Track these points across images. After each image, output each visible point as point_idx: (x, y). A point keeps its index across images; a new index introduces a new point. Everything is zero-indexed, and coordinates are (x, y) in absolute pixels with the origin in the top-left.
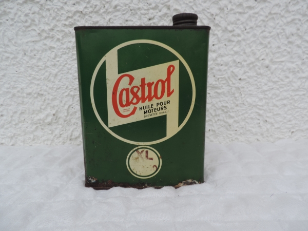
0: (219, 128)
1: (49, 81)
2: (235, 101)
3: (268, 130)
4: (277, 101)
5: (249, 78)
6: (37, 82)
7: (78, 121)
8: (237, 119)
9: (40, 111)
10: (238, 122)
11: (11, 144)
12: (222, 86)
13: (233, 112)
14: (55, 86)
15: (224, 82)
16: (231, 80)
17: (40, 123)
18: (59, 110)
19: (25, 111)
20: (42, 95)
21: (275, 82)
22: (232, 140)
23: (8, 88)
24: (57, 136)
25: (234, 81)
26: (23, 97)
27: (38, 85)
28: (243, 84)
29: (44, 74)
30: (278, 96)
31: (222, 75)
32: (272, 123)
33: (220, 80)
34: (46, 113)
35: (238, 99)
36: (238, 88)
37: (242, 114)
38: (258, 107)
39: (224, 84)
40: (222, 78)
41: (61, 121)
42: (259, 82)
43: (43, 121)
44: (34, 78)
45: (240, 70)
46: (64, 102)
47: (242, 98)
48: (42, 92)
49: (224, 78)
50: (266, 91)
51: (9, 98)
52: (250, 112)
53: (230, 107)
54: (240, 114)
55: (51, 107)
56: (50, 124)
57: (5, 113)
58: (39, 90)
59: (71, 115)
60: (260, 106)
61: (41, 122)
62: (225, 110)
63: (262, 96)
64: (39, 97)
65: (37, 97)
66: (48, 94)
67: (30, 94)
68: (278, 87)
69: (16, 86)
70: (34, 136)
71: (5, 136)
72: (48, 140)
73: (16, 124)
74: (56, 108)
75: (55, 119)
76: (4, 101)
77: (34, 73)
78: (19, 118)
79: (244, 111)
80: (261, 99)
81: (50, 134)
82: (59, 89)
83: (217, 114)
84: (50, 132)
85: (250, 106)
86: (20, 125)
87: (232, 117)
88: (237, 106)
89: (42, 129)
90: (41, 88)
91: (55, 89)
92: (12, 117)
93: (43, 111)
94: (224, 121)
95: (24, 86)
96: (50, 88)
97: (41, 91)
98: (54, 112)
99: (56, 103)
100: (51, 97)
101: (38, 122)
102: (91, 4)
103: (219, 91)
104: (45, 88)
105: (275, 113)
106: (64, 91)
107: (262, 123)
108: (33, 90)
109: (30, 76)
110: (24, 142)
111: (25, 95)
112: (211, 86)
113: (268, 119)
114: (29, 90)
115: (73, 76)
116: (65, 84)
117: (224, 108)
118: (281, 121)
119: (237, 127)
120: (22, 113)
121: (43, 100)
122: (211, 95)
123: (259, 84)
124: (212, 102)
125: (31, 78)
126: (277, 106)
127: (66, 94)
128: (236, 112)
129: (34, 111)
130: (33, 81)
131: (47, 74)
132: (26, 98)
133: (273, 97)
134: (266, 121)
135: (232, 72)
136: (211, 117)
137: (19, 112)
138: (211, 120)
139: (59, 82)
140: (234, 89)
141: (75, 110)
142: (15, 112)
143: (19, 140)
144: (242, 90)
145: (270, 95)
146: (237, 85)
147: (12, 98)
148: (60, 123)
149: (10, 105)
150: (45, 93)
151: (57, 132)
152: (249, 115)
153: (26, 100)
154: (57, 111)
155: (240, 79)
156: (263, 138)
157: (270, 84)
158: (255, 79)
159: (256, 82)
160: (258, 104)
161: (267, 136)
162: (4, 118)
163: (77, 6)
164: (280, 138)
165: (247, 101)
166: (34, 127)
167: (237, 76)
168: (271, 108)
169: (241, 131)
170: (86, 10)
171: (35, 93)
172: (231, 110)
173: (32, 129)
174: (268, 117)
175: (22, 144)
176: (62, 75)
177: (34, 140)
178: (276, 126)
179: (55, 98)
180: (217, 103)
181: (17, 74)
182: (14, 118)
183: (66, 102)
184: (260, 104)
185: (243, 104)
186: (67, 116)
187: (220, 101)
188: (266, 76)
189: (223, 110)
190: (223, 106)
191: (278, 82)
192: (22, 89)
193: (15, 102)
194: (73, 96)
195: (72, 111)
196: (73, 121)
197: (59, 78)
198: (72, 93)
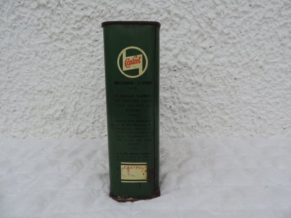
0: (215, 124)
1: (58, 79)
2: (230, 99)
3: (261, 126)
4: (270, 99)
5: (243, 77)
6: (47, 80)
7: (84, 117)
8: (231, 115)
9: (49, 107)
10: (233, 119)
11: (22, 137)
12: (218, 85)
13: (228, 109)
14: (64, 84)
15: (220, 81)
16: (226, 80)
17: (49, 118)
18: (67, 106)
19: (36, 106)
20: (52, 92)
21: (268, 82)
22: (227, 135)
23: (20, 86)
24: (64, 130)
25: (230, 81)
26: (34, 94)
27: (48, 83)
28: (238, 82)
29: (54, 73)
30: (271, 95)
31: (218, 75)
32: (265, 120)
33: (216, 79)
34: (55, 108)
35: (233, 97)
36: (233, 87)
37: (237, 111)
38: (252, 104)
39: (220, 83)
40: (218, 77)
41: (69, 116)
42: (253, 82)
43: (52, 116)
44: (45, 77)
45: (235, 70)
46: (71, 99)
47: (237, 96)
48: (52, 90)
49: (220, 77)
50: (260, 90)
51: (21, 95)
52: (244, 109)
53: (225, 105)
54: (235, 111)
55: (59, 103)
56: (58, 119)
57: (17, 108)
58: (49, 87)
59: (78, 111)
60: (254, 104)
61: (51, 117)
62: (221, 108)
63: (255, 94)
64: (49, 94)
65: (47, 94)
66: (57, 91)
67: (40, 91)
68: (271, 86)
69: (28, 84)
70: (44, 130)
71: (17, 130)
72: (56, 133)
73: (27, 119)
74: (64, 105)
75: (63, 114)
76: (17, 97)
77: (44, 72)
78: (30, 113)
79: (239, 109)
80: (255, 98)
81: (58, 128)
82: (67, 87)
83: (214, 111)
84: (58, 126)
85: (244, 104)
86: (31, 119)
87: (227, 114)
88: (232, 103)
89: (51, 123)
90: (51, 86)
91: (63, 87)
92: (24, 112)
93: (52, 107)
94: (220, 117)
95: (35, 83)
96: (59, 86)
97: (50, 88)
98: (62, 108)
99: (64, 99)
100: (60, 94)
101: (48, 117)
102: (97, 10)
103: (215, 89)
104: (54, 85)
105: (268, 110)
106: (71, 89)
107: (255, 120)
108: (44, 88)
109: (41, 75)
110: (34, 135)
111: (36, 92)
112: (208, 84)
113: (261, 116)
114: (40, 88)
115: (81, 75)
116: (73, 82)
117: (220, 106)
118: (273, 118)
119: (232, 123)
120: (33, 109)
121: (52, 97)
122: (208, 93)
123: (253, 83)
124: (208, 100)
125: (42, 76)
126: (270, 104)
127: (74, 91)
128: (231, 109)
129: (44, 106)
130: (44, 79)
131: (56, 73)
132: (37, 94)
133: (267, 95)
134: (260, 118)
135: (228, 72)
136: (208, 113)
137: (31, 108)
138: (208, 117)
139: (67, 80)
140: (229, 88)
141: (82, 106)
142: (27, 108)
143: (30, 133)
144: (237, 88)
145: (263, 94)
146: (232, 84)
147: (24, 94)
148: (67, 118)
149: (22, 101)
150: (54, 90)
151: (65, 126)
152: (243, 112)
153: (37, 97)
154: (65, 107)
155: (235, 79)
156: (257, 133)
157: (264, 83)
158: (250, 78)
159: (250, 81)
160: (252, 101)
161: (260, 132)
162: (17, 113)
163: (85, 11)
164: (273, 134)
165: (242, 99)
166: (44, 121)
167: (232, 76)
168: (264, 105)
169: (236, 127)
170: (93, 15)
171: (45, 91)
172: (226, 108)
173: (42, 124)
174: (261, 114)
175: (32, 137)
176: (70, 74)
177: (43, 133)
178: (269, 122)
179: (64, 95)
180: (213, 101)
181: (29, 73)
182: (25, 113)
183: (73, 98)
184: (254, 101)
185: (238, 101)
186: (74, 112)
187: (216, 99)
188: (260, 76)
189: (219, 107)
190: (219, 104)
191: (271, 81)
192: (33, 87)
193: (27, 98)
194: (80, 94)
195: (78, 107)
196: (80, 116)
197: (67, 76)
198: (79, 91)
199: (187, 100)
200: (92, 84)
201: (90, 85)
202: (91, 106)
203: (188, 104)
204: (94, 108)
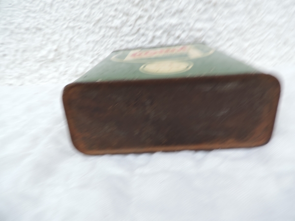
1: (46, 12)
6: (33, 15)
7: (81, 56)
9: (41, 47)
11: (19, 84)
18: (61, 45)
19: (27, 48)
20: (41, 29)
23: (5, 25)
24: (62, 74)
26: (22, 33)
27: (35, 18)
34: (48, 49)
41: (64, 57)
43: (46, 58)
44: (30, 11)
46: (64, 35)
48: (40, 26)
55: (51, 42)
57: (7, 52)
58: (36, 23)
59: (73, 49)
61: (44, 59)
64: (38, 32)
65: (35, 33)
66: (47, 27)
67: (27, 29)
69: (12, 21)
70: (40, 75)
71: (12, 77)
72: (53, 78)
73: (20, 64)
74: (57, 43)
75: (57, 55)
76: (3, 39)
77: (28, 4)
78: (22, 56)
82: (56, 20)
84: (55, 70)
86: (24, 64)
89: (46, 67)
90: (38, 21)
91: (53, 22)
92: (15, 55)
93: (44, 47)
95: (20, 20)
96: (48, 21)
97: (38, 24)
98: (55, 47)
99: (56, 37)
100: (50, 31)
101: (42, 59)
104: (42, 21)
106: (62, 23)
108: (31, 24)
109: (24, 9)
111: (23, 31)
114: (26, 25)
115: (70, 4)
116: (63, 15)
120: (24, 51)
121: (42, 36)
125: (26, 10)
127: (65, 26)
129: (35, 48)
130: (29, 14)
137: (21, 50)
139: (56, 12)
141: (77, 44)
142: (17, 51)
143: (26, 80)
147: (9, 35)
148: (63, 59)
149: (10, 43)
150: (43, 27)
151: (62, 69)
153: (25, 36)
154: (59, 46)
162: (7, 58)
166: (38, 65)
171: (33, 28)
173: (36, 68)
175: (29, 84)
176: (57, 5)
177: (40, 79)
179: (55, 32)
181: (11, 7)
183: (66, 35)
186: (69, 51)
193: (14, 39)
194: (73, 28)
195: (73, 45)
196: (77, 56)
197: (55, 8)
198: (71, 25)
199: (199, 25)
200: (85, 14)
201: (83, 16)
202: (88, 43)
203: (199, 30)
204: (91, 45)
